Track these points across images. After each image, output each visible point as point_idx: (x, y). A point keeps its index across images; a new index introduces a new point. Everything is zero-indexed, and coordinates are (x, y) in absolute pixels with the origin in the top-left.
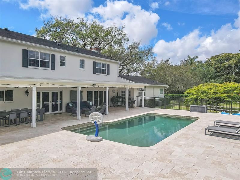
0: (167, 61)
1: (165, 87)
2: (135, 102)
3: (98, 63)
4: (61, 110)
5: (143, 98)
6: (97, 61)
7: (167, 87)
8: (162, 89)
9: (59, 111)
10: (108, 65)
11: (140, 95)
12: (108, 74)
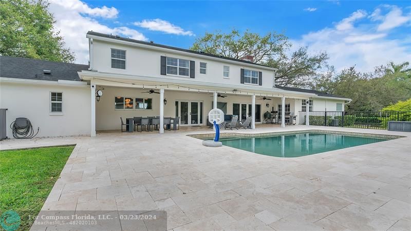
0: (352, 69)
1: (346, 102)
2: (295, 117)
3: (247, 71)
4: (201, 122)
5: (308, 114)
6: (245, 68)
7: (349, 101)
8: (341, 104)
9: (199, 124)
10: (260, 73)
11: (304, 109)
12: (260, 84)
